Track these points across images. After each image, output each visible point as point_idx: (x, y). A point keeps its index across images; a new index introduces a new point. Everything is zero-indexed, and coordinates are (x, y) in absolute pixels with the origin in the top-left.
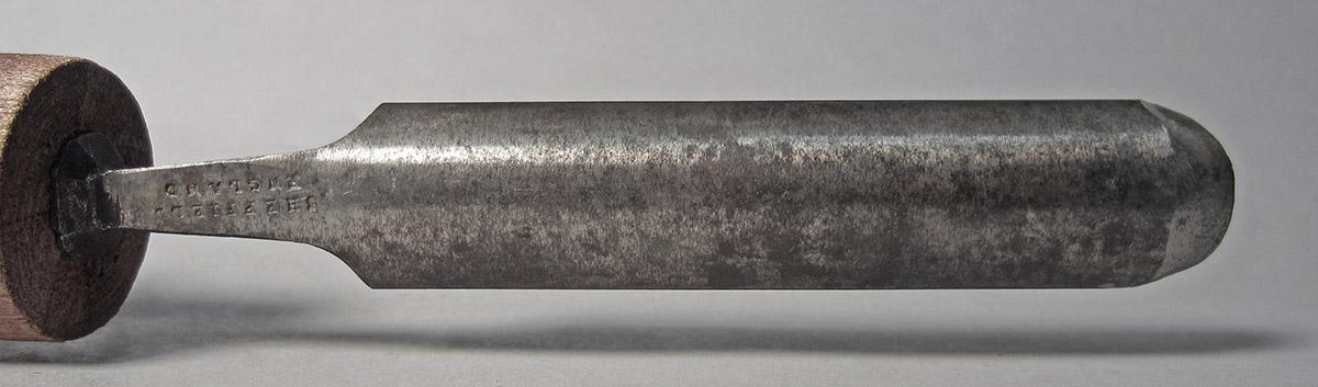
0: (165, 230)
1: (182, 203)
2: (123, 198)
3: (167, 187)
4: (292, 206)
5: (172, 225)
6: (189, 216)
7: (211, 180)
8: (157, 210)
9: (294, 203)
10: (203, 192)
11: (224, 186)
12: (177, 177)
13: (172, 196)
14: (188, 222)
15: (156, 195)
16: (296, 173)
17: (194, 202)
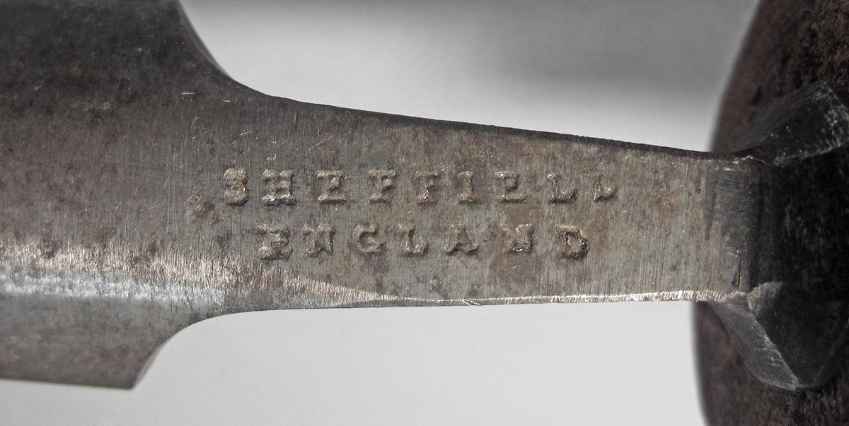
0: (593, 149)
1: (547, 209)
2: (693, 230)
3: (582, 254)
4: (285, 184)
5: (578, 156)
6: (533, 178)
7: (473, 261)
8: (613, 196)
9: (279, 191)
10: (494, 233)
11: (445, 244)
12: (555, 273)
13: (572, 228)
14: (537, 164)
15: (611, 234)
16: (268, 260)
17: (516, 207)
